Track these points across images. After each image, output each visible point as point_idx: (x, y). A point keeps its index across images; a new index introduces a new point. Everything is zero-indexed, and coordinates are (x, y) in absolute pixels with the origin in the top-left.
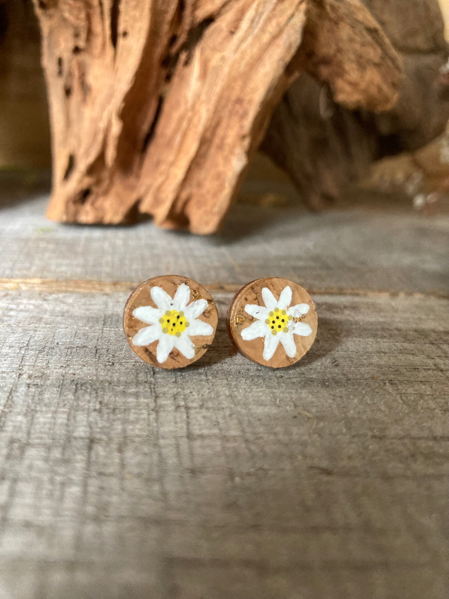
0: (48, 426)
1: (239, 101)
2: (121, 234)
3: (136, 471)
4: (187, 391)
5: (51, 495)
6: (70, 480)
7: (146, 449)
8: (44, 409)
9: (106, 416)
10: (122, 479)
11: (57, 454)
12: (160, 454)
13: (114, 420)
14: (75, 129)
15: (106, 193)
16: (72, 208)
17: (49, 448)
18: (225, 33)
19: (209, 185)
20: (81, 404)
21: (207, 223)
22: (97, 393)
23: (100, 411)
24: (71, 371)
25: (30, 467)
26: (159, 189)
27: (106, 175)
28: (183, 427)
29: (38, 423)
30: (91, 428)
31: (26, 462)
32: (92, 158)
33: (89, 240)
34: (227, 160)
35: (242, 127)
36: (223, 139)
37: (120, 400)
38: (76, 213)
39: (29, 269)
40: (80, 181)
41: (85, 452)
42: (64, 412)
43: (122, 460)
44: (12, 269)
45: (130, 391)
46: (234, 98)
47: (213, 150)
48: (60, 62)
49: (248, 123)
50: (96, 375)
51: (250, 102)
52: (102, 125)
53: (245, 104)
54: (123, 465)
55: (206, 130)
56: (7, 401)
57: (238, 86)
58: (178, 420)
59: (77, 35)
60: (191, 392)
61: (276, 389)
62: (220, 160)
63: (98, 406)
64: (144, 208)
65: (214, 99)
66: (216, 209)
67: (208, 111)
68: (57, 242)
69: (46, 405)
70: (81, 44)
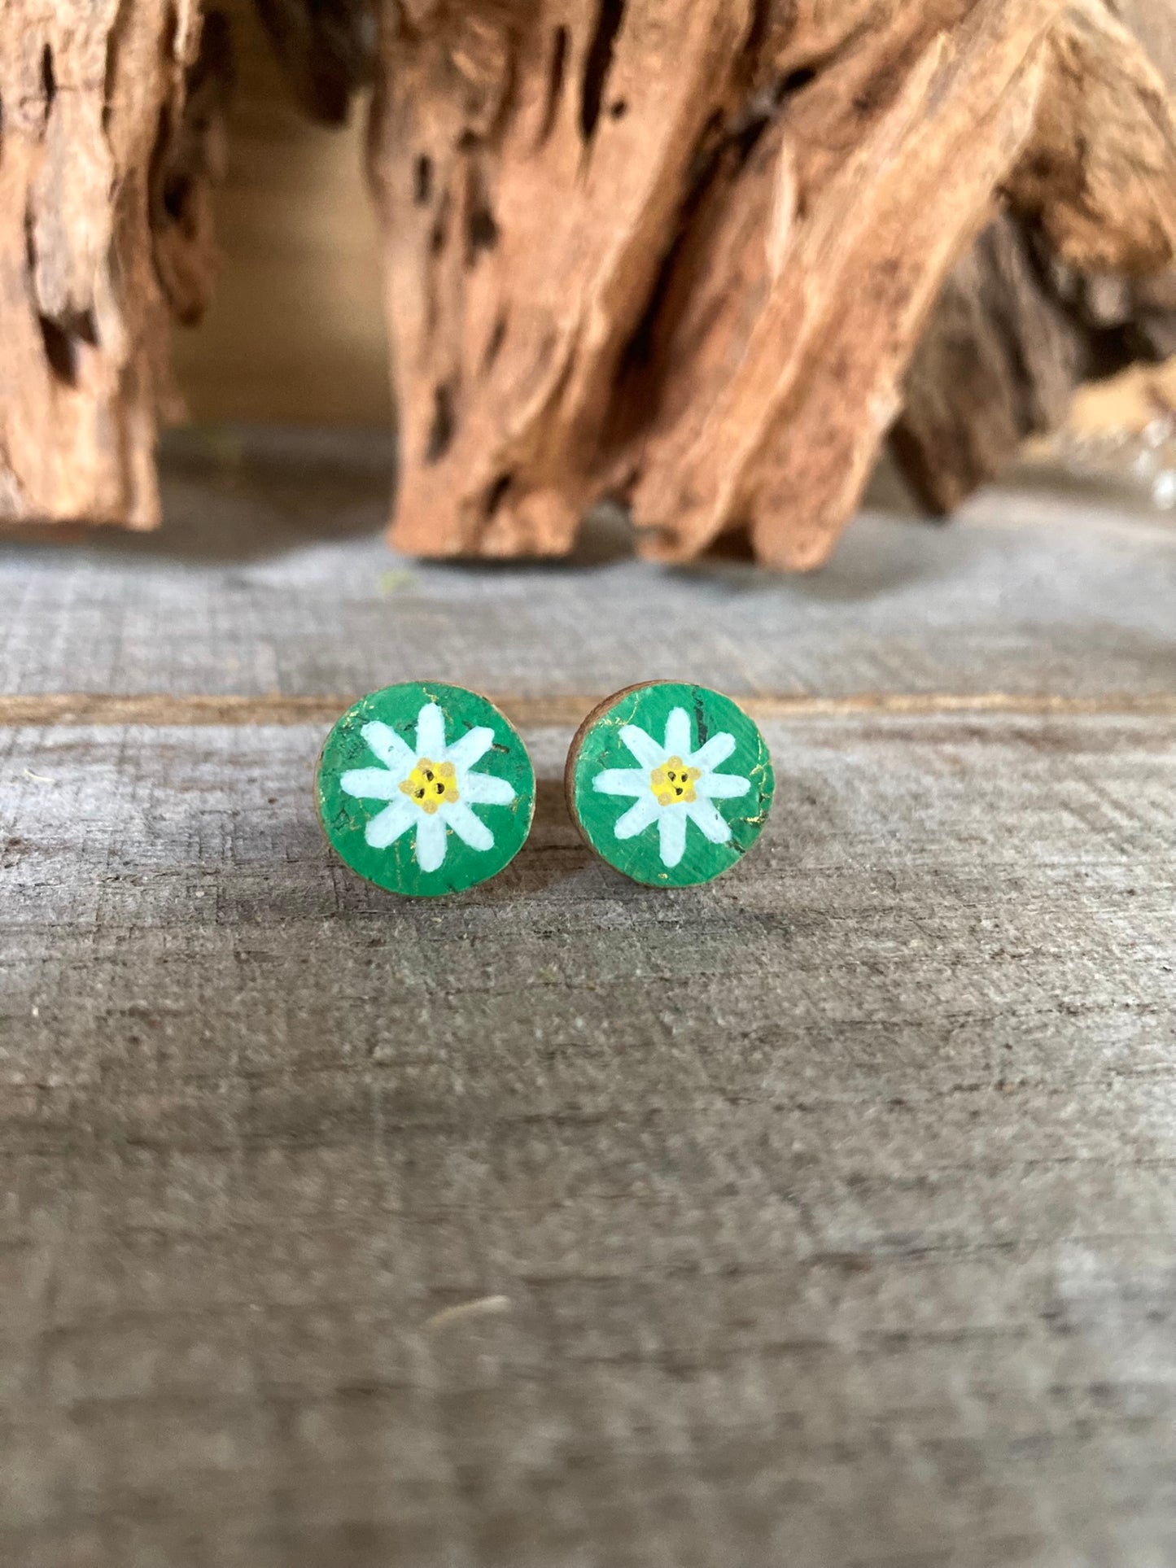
1: (892, 267)
16: (470, 520)
18: (843, 104)
21: (802, 547)
34: (856, 403)
35: (894, 329)
36: (845, 353)
38: (480, 534)
46: (878, 259)
47: (818, 377)
48: (424, 168)
49: (907, 316)
51: (918, 269)
53: (905, 275)
57: (891, 231)
59: (474, 106)
67: (825, 290)
70: (481, 125)
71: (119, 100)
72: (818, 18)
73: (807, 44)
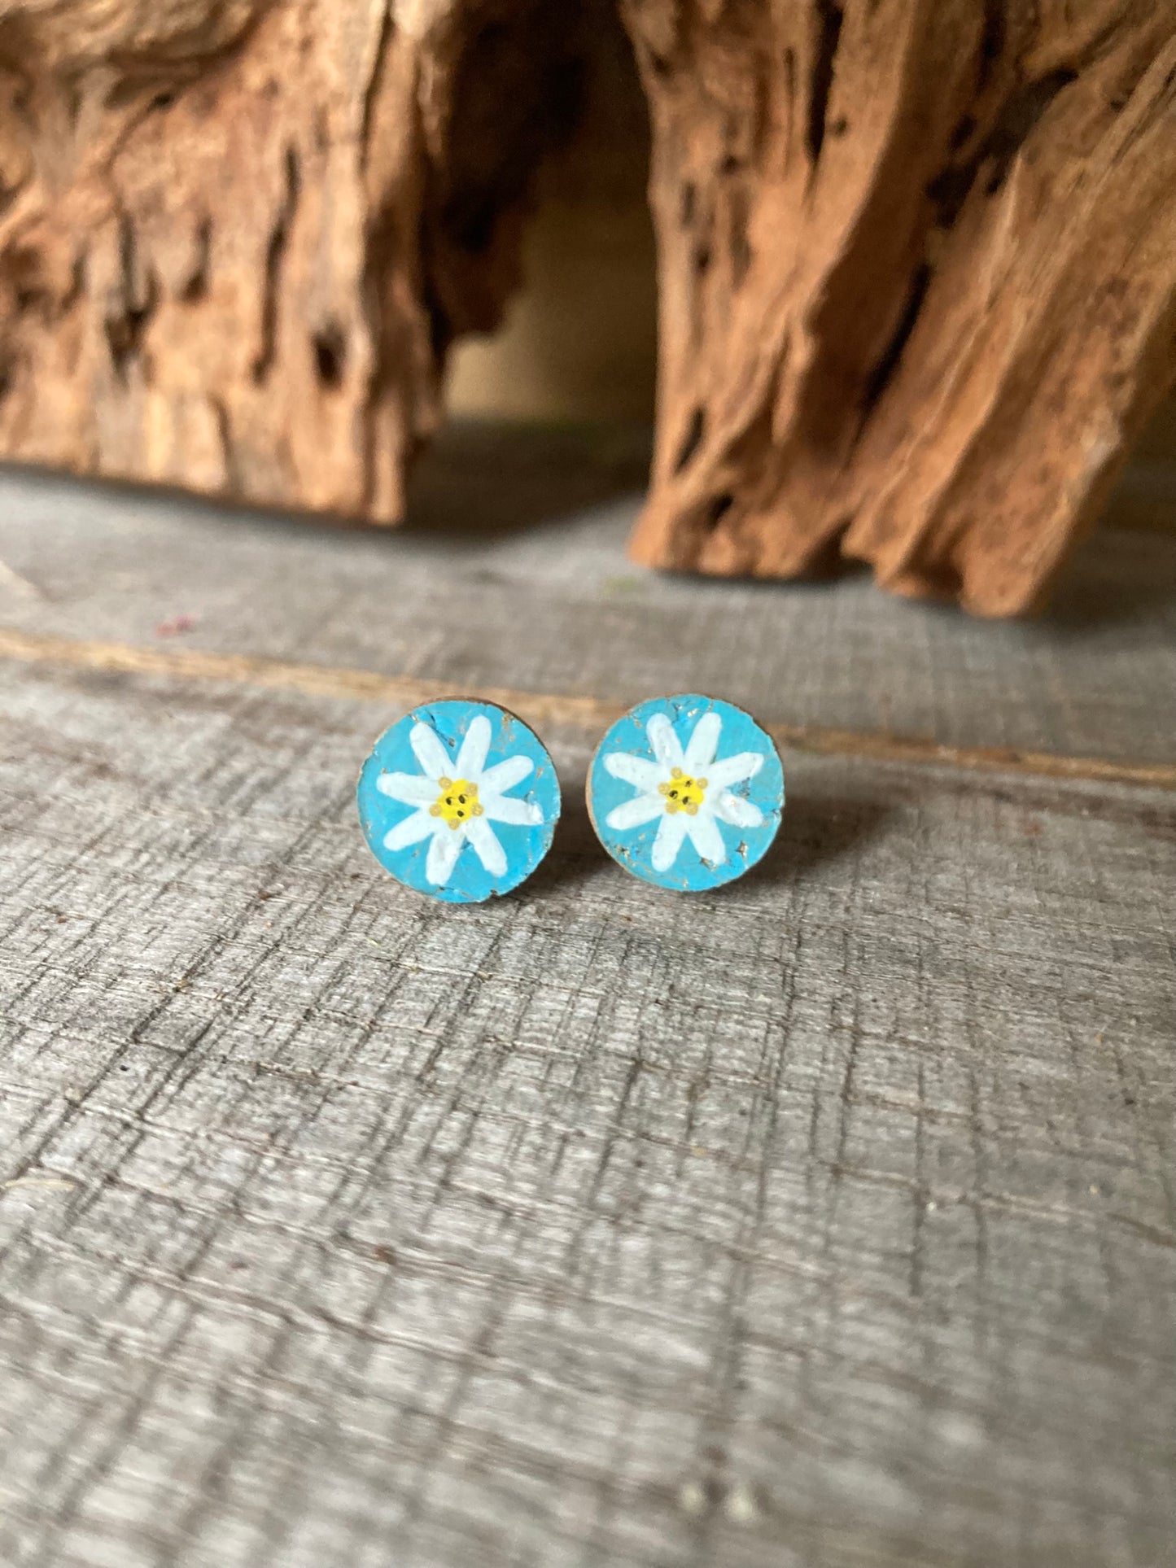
0: (557, 1018)
1: (1117, 287)
2: (794, 603)
3: (716, 1144)
4: (867, 997)
5: (537, 1157)
6: (581, 1134)
7: (746, 1103)
8: (556, 982)
9: (677, 1018)
10: (683, 1152)
11: (563, 1077)
12: (774, 1121)
13: (692, 1030)
14: (712, 347)
15: (768, 505)
16: (686, 539)
17: (551, 1064)
18: (1098, 107)
19: (1021, 495)
20: (631, 984)
21: (1003, 591)
22: (667, 966)
23: (667, 1007)
24: (624, 912)
25: (509, 1094)
26: (891, 502)
27: (770, 463)
28: (837, 1073)
29: (539, 1010)
30: (642, 1037)
31: (503, 1084)
32: (739, 422)
33: (717, 615)
34: (1071, 436)
35: (1116, 355)
36: (1066, 382)
37: (714, 989)
38: (696, 550)
39: (573, 676)
40: (710, 477)
41: (621, 1085)
42: (594, 996)
43: (692, 1116)
44: (540, 673)
45: (738, 973)
46: (1101, 279)
47: (1037, 409)
48: (690, 194)
49: (1133, 344)
50: (674, 929)
51: (1145, 288)
52: (770, 346)
53: (1131, 293)
54: (690, 1126)
55: (1020, 362)
56: (487, 955)
57: (1116, 246)
58: (831, 1055)
59: (731, 132)
60: (875, 1001)
61: (1084, 1024)
62: (1053, 435)
63: (664, 996)
64: (854, 543)
65: (1048, 283)
66: (1030, 558)
67: (1029, 314)
68: (644, 616)
69: (560, 975)
70: (742, 147)
71: (375, 147)
72: (1069, 16)
73: (1055, 47)
